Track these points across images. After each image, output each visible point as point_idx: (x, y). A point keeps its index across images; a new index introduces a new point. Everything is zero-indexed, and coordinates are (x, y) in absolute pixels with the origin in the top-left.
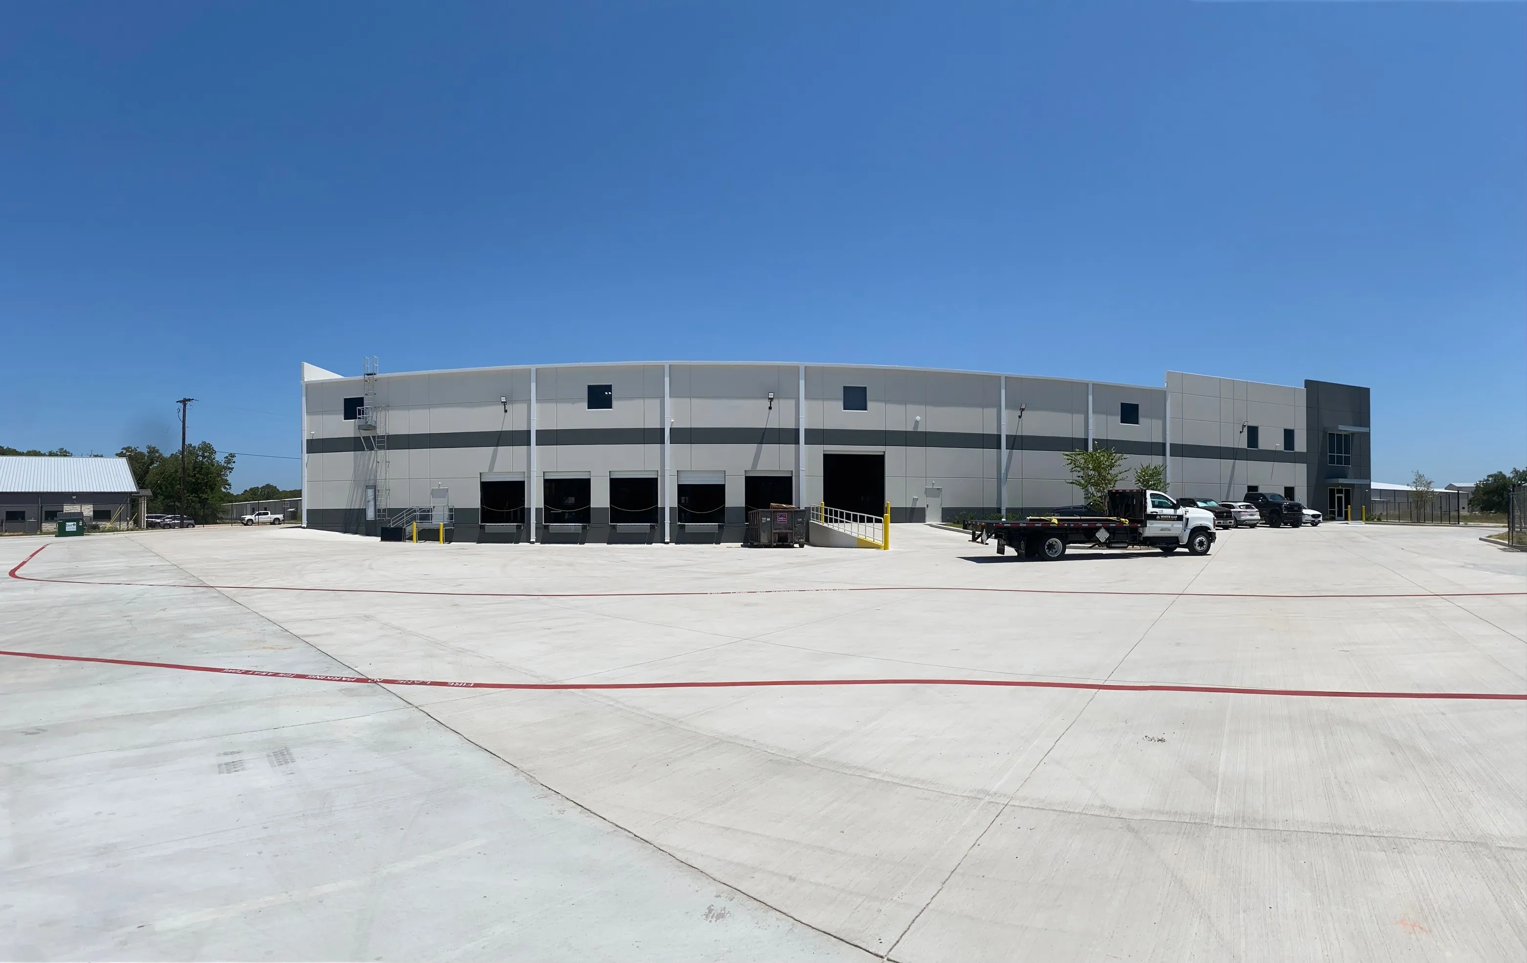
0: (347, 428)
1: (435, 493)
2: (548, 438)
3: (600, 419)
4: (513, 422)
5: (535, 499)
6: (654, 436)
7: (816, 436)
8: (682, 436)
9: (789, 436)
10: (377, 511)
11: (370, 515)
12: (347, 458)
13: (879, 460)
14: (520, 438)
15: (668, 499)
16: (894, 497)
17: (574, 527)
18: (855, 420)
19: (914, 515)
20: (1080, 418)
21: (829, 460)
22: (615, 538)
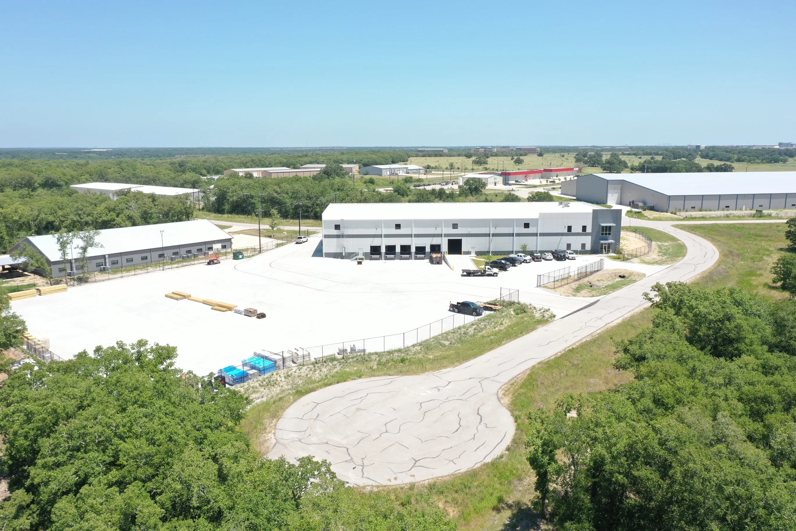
0: (335, 232)
1: (359, 249)
2: (387, 236)
3: (398, 232)
4: (378, 232)
5: (383, 250)
6: (410, 236)
7: (446, 235)
8: (417, 236)
9: (440, 235)
10: (345, 253)
11: (344, 255)
12: (335, 240)
13: (461, 240)
14: (380, 236)
15: (413, 250)
16: (464, 249)
17: (392, 256)
18: (455, 231)
19: (468, 253)
20: (512, 228)
21: (449, 241)
22: (401, 259)
